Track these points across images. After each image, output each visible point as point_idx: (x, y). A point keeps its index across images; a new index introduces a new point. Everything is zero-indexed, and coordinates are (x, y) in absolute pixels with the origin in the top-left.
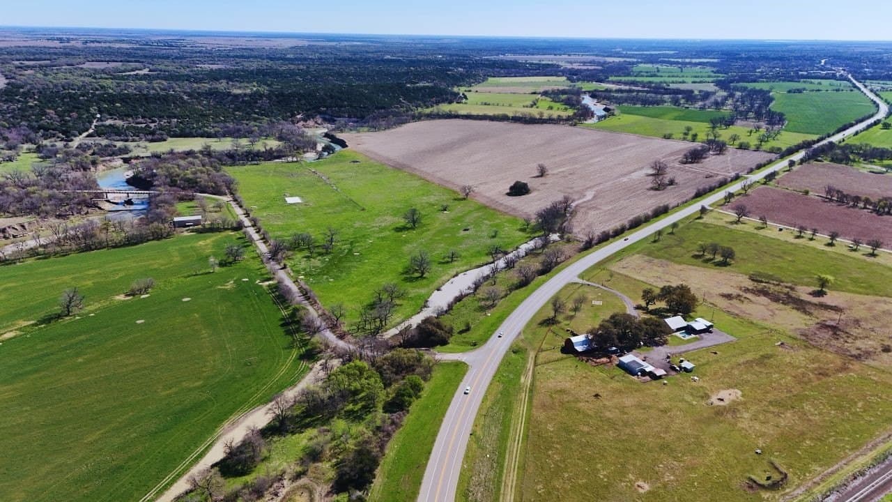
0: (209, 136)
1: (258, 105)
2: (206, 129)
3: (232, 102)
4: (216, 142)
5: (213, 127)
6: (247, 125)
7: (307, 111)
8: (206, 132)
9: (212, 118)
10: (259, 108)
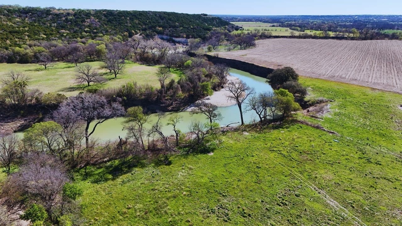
0: (23, 60)
1: (86, 24)
2: (17, 49)
3: (53, 21)
4: (37, 70)
5: (30, 46)
6: (84, 43)
7: (145, 30)
8: (18, 53)
9: (28, 36)
10: (89, 26)
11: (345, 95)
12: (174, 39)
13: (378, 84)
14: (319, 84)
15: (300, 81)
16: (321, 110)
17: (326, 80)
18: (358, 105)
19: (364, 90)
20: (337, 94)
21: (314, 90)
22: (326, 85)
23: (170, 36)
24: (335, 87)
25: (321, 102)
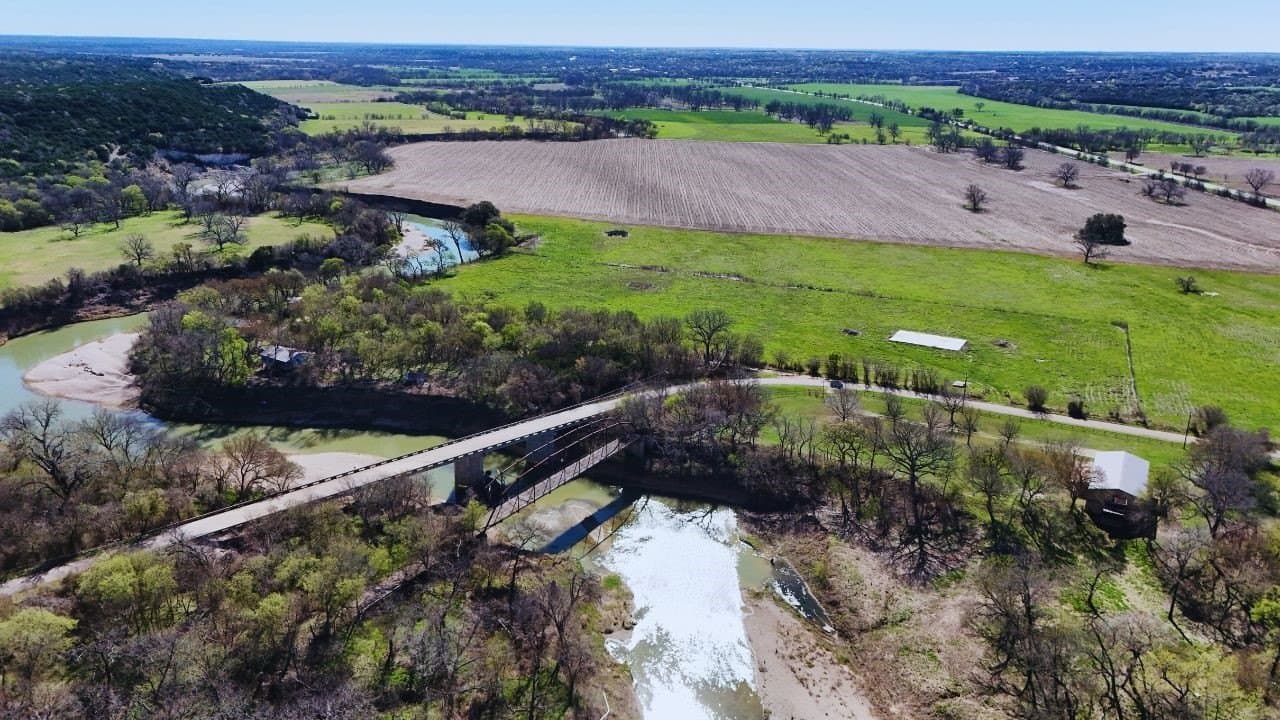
7: (123, 140)
11: (554, 229)
12: (197, 156)
13: (590, 214)
14: (524, 220)
15: (503, 216)
16: (533, 243)
17: (531, 216)
18: (566, 235)
19: (573, 222)
20: (546, 229)
21: (520, 225)
22: (532, 220)
23: (187, 150)
24: (544, 222)
25: (530, 237)
